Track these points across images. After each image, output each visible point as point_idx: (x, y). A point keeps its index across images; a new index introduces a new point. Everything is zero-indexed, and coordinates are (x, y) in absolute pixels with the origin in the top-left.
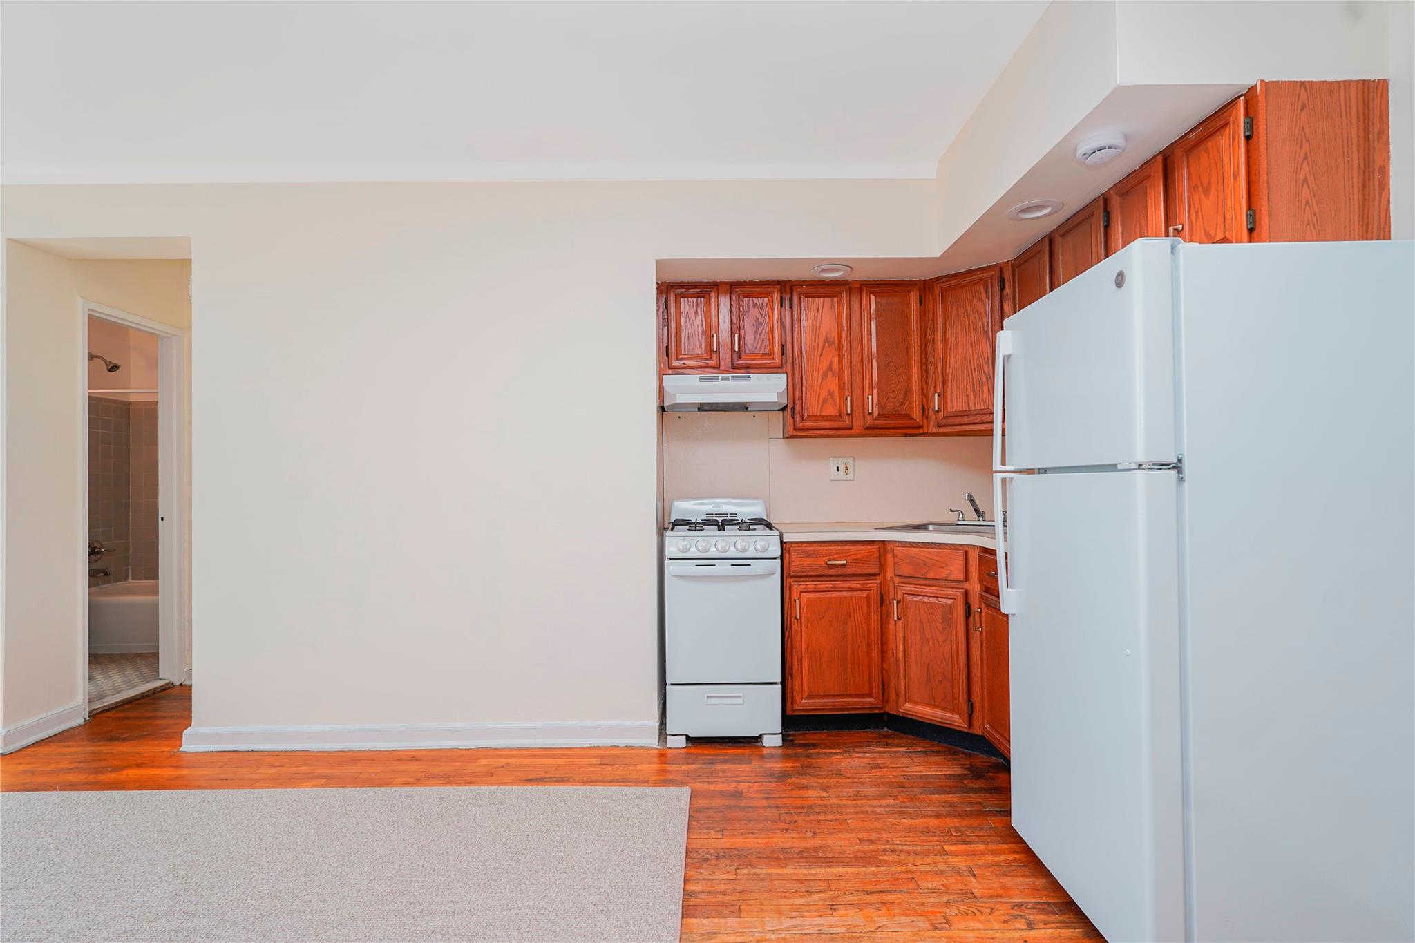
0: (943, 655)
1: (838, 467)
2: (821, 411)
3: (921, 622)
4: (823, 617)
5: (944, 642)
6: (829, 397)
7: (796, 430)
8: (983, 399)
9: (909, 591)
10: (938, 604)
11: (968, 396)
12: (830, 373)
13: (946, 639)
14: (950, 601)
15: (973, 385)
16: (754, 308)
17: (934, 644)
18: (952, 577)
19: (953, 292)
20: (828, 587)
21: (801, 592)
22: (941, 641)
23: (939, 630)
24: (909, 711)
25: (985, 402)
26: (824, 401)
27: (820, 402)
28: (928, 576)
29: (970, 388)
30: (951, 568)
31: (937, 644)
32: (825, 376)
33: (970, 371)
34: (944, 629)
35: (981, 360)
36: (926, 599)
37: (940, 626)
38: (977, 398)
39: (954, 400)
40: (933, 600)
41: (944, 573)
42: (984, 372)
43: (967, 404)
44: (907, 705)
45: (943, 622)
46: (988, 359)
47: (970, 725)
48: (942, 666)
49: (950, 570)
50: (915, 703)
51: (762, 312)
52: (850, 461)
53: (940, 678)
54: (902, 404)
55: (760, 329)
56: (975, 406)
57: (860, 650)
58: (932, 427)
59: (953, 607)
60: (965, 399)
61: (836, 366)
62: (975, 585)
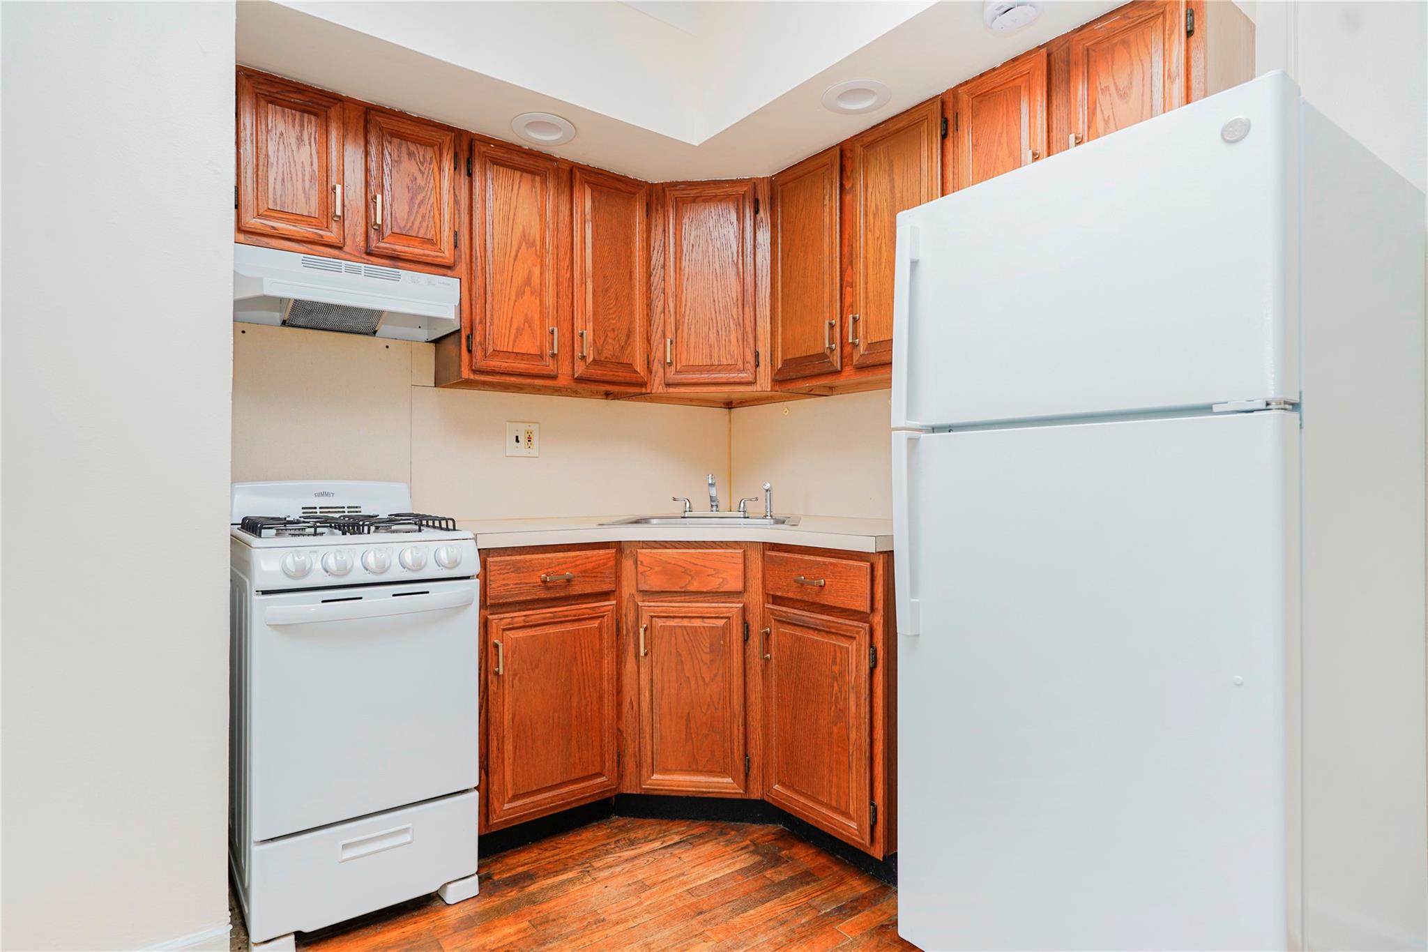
0: (711, 696)
1: (517, 437)
2: (514, 345)
4: (537, 667)
5: (712, 680)
6: (526, 324)
7: (475, 372)
8: (729, 351)
9: (661, 612)
10: (704, 627)
11: (710, 346)
12: (528, 289)
13: (716, 675)
14: (721, 623)
15: (718, 331)
16: (410, 159)
17: (697, 683)
18: (726, 588)
19: (692, 204)
20: (545, 618)
21: (504, 630)
22: (707, 680)
23: (704, 664)
24: (658, 785)
25: (732, 357)
26: (518, 329)
27: (513, 331)
28: (691, 588)
29: (713, 336)
30: (724, 575)
31: (701, 682)
32: (520, 294)
33: (713, 313)
34: (711, 661)
35: (728, 300)
36: (686, 622)
37: (706, 658)
38: (722, 349)
39: (692, 349)
40: (696, 622)
41: (713, 583)
42: (733, 315)
43: (708, 357)
44: (655, 777)
45: (711, 651)
46: (737, 300)
47: (746, 788)
48: (709, 712)
49: (723, 579)
50: (666, 771)
51: (423, 169)
52: (534, 428)
53: (705, 731)
54: (622, 348)
55: (420, 197)
56: (719, 360)
57: (589, 708)
58: (657, 387)
59: (726, 630)
60: (706, 350)
61: (536, 280)
62: (755, 597)
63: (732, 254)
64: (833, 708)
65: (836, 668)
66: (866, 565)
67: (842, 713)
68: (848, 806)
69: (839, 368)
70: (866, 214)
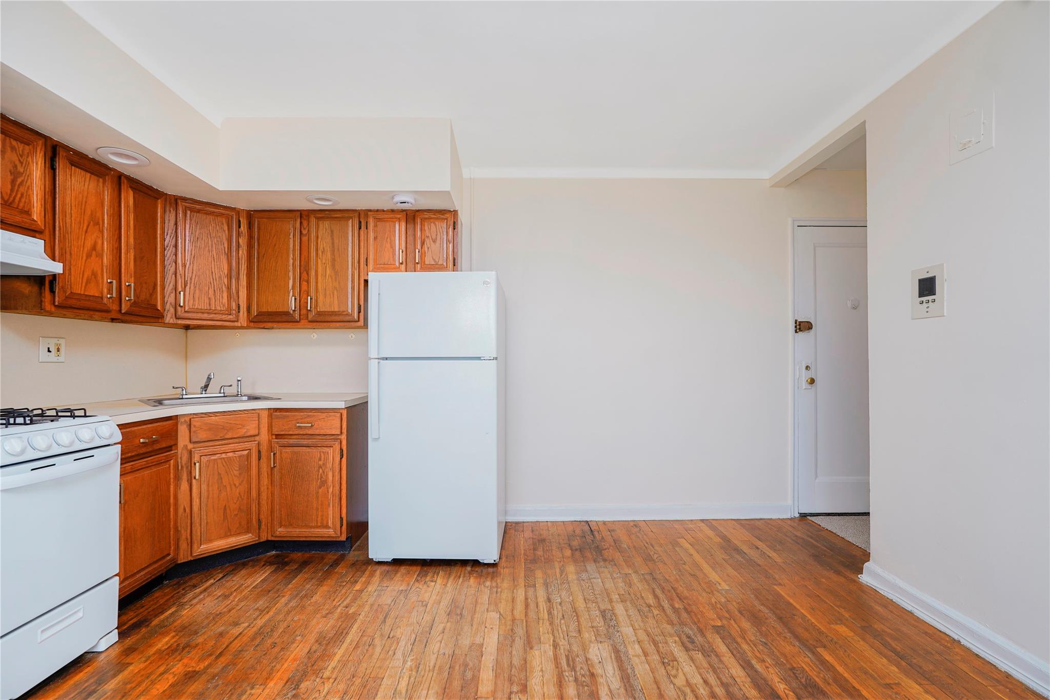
0: (239, 494)
1: (49, 348)
2: (85, 290)
3: (219, 474)
4: (137, 496)
5: (240, 484)
6: (93, 277)
7: (57, 307)
8: (222, 303)
9: (208, 452)
10: (235, 457)
11: (209, 299)
12: (94, 253)
13: (242, 481)
14: (246, 452)
15: (215, 291)
16: (12, 151)
17: (231, 487)
18: (249, 434)
19: (198, 214)
20: (141, 465)
22: (237, 484)
23: (235, 476)
24: (205, 551)
25: (224, 305)
26: (87, 280)
27: (85, 280)
28: (227, 437)
29: (211, 292)
30: (247, 428)
31: (233, 487)
32: (89, 256)
33: (212, 280)
34: (240, 474)
35: (221, 273)
36: (224, 456)
37: (236, 473)
38: (217, 302)
39: (197, 299)
40: (230, 455)
41: (242, 432)
42: (224, 283)
43: (208, 305)
44: (202, 547)
45: (240, 469)
47: (259, 536)
48: (238, 502)
49: (247, 429)
50: (210, 541)
51: (22, 160)
52: (62, 342)
53: (236, 513)
54: (151, 295)
55: (19, 180)
56: (215, 307)
57: (164, 516)
58: (169, 318)
59: (249, 456)
60: (207, 301)
61: (99, 247)
62: (264, 437)
63: (225, 248)
64: (319, 481)
65: (321, 463)
66: (338, 415)
67: (324, 483)
68: (327, 523)
69: (298, 320)
70: (317, 250)
